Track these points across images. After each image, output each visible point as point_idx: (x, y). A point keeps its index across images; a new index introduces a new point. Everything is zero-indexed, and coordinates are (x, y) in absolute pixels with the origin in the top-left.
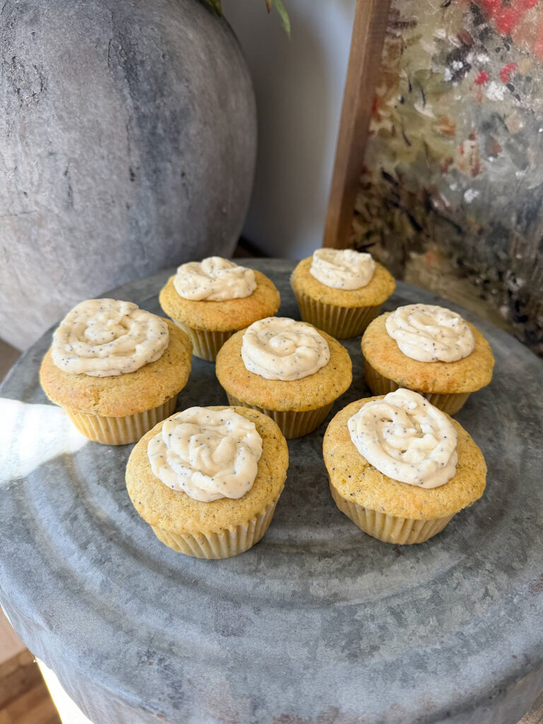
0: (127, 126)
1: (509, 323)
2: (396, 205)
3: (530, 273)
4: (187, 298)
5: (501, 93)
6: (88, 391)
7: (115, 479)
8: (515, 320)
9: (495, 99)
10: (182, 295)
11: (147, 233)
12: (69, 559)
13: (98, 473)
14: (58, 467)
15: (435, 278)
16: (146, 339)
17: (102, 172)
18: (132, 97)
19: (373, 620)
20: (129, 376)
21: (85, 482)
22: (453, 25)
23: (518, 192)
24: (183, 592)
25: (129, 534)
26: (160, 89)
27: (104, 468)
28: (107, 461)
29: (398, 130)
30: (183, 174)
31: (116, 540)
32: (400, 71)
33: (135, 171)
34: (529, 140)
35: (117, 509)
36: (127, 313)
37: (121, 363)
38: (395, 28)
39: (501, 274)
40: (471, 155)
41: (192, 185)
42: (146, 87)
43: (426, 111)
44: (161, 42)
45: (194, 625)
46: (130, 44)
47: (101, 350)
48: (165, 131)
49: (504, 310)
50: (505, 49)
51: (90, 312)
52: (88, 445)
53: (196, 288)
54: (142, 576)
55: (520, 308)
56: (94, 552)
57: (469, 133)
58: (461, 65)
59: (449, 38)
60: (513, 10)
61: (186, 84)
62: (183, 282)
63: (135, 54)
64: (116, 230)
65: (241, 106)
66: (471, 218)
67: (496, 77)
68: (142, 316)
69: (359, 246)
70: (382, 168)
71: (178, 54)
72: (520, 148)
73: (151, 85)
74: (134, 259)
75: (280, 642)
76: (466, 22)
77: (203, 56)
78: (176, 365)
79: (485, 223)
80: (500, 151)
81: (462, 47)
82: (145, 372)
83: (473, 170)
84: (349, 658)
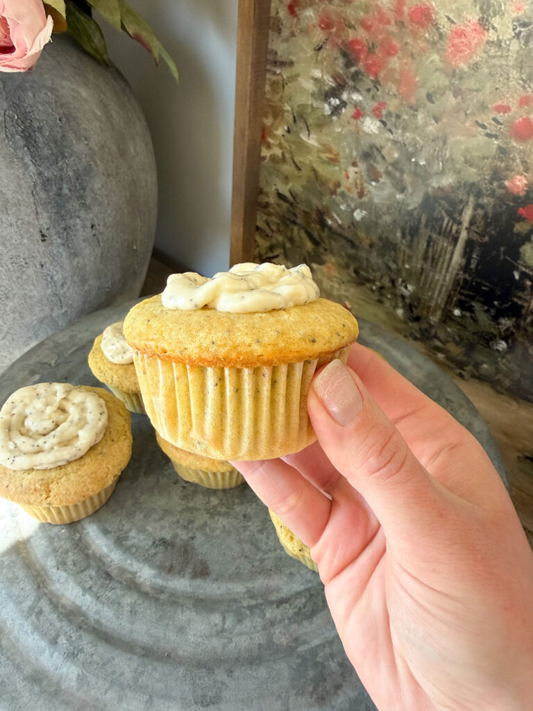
0: (32, 192)
1: (405, 323)
2: (294, 223)
3: (418, 280)
4: (117, 363)
5: (376, 127)
6: (38, 486)
7: (74, 561)
8: (411, 321)
9: (370, 132)
10: (111, 360)
11: (63, 285)
12: (41, 659)
13: (55, 557)
14: (14, 558)
15: (336, 286)
16: (87, 423)
17: (12, 238)
18: (33, 163)
19: (333, 659)
20: (76, 463)
21: (43, 569)
22: (327, 67)
23: (400, 211)
24: (159, 669)
25: (96, 617)
26: (61, 152)
27: (60, 550)
28: (62, 543)
29: (288, 156)
30: (93, 226)
31: (85, 627)
32: (283, 104)
33: (45, 232)
34: (404, 168)
35: (81, 593)
36: (64, 396)
37: (66, 454)
38: (275, 67)
39: (393, 282)
40: (356, 180)
41: (101, 233)
42: (46, 152)
43: (312, 141)
44: (56, 105)
45: (174, 702)
46: (26, 112)
47: (45, 443)
48: (70, 190)
49: (400, 312)
50: (375, 89)
51: (27, 401)
52: (40, 528)
53: (125, 353)
54: (116, 661)
55: (414, 309)
56: (65, 645)
57: (352, 161)
58: (338, 102)
59: (325, 77)
60: (378, 57)
61: (86, 142)
62: (110, 347)
63: (31, 121)
64: (32, 287)
65: (140, 151)
66: (362, 234)
67: (370, 114)
68: (79, 396)
69: (264, 258)
70: (277, 190)
71: (74, 115)
72: (398, 174)
73: (52, 150)
74: (52, 310)
75: (254, 701)
76: (338, 65)
77: (99, 113)
78: (118, 442)
79: (374, 238)
80: (381, 177)
81: (337, 86)
82: (90, 456)
83: (359, 193)
84: (318, 702)
